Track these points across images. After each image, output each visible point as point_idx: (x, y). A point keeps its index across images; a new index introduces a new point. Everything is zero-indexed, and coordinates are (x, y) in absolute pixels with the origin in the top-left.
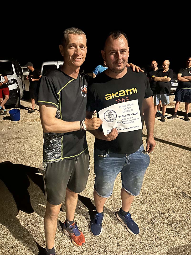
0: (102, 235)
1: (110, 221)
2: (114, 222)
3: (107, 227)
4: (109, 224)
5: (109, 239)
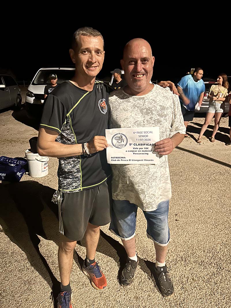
0: (191, 294)
1: (200, 278)
2: (205, 281)
3: (196, 285)
4: (199, 282)
5: (200, 302)
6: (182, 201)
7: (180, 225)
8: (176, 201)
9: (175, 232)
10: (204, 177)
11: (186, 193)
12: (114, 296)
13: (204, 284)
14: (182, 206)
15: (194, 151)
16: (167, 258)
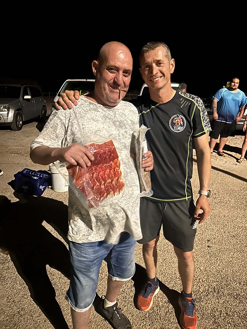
6: (216, 226)
7: (213, 252)
8: (209, 226)
9: (207, 259)
10: (240, 201)
11: (220, 217)
12: (138, 325)
13: (240, 320)
14: (215, 231)
15: (229, 171)
16: (198, 288)
